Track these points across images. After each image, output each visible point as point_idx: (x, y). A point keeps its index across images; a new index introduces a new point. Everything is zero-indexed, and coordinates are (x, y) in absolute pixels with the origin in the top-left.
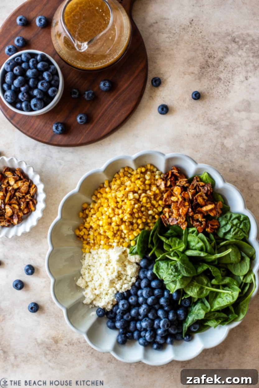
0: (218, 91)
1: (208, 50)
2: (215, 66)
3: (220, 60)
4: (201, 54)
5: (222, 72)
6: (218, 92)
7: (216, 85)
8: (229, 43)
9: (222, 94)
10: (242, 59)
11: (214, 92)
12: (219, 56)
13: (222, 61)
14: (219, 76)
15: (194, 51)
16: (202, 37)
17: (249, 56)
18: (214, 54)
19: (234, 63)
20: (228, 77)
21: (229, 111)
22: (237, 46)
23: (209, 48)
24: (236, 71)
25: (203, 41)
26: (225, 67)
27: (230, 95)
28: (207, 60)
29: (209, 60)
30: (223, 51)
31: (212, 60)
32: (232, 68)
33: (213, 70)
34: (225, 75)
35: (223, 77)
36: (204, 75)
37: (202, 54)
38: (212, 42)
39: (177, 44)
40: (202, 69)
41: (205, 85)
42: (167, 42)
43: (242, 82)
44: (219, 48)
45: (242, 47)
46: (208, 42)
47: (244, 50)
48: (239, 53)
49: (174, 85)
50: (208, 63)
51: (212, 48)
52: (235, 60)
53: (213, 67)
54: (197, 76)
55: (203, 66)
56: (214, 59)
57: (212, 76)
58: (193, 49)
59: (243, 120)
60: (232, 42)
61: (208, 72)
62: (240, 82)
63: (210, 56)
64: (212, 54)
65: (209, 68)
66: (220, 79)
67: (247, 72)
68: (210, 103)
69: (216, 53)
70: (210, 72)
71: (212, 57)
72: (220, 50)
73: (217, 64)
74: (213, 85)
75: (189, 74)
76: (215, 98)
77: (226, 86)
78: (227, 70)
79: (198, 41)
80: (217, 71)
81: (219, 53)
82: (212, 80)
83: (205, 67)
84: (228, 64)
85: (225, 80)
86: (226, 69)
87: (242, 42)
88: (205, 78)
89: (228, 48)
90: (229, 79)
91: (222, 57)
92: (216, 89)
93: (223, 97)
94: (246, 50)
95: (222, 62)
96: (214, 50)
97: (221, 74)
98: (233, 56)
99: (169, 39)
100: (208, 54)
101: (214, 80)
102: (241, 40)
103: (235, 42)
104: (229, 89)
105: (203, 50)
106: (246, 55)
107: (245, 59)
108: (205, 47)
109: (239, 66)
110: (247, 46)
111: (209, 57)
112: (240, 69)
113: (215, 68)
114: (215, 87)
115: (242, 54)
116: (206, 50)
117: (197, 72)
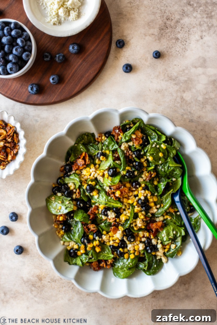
0: (176, 49)
1: (166, 13)
2: (173, 27)
3: (177, 22)
4: (159, 16)
5: (179, 32)
6: (176, 51)
7: (174, 44)
8: (184, 6)
9: (180, 52)
10: (196, 20)
11: (173, 51)
12: (176, 18)
13: (179, 22)
14: (176, 36)
15: (153, 14)
16: (160, 2)
17: (203, 17)
18: (172, 16)
19: (190, 24)
20: (185, 36)
21: (187, 68)
22: (192, 8)
23: (166, 11)
24: (192, 31)
25: (161, 5)
26: (182, 28)
27: (187, 53)
28: (165, 22)
29: (167, 22)
30: (179, 14)
31: (170, 22)
32: (188, 28)
33: (171, 31)
34: (182, 35)
35: (181, 37)
36: (163, 36)
37: (161, 17)
38: (169, 5)
39: (138, 9)
40: (161, 30)
41: (164, 45)
42: (129, 7)
43: (198, 41)
44: (176, 11)
45: (197, 10)
46: (166, 5)
47: (199, 12)
48: (194, 15)
49: (136, 46)
50: (166, 24)
51: (169, 11)
52: (191, 21)
53: (171, 28)
54: (156, 37)
55: (162, 28)
56: (171, 21)
57: (171, 37)
58: (153, 12)
59: (200, 75)
60: (188, 5)
61: (167, 33)
62: (196, 41)
63: (168, 18)
64: (170, 17)
65: (167, 29)
66: (177, 39)
67: (202, 31)
68: (170, 61)
69: (173, 15)
70: (169, 33)
71: (170, 19)
72: (177, 13)
73: (175, 25)
74: (172, 45)
75: (150, 36)
76: (174, 56)
77: (183, 45)
78: (184, 31)
79: (157, 5)
80: (174, 32)
81: (176, 16)
82: (171, 40)
83: (164, 28)
84: (184, 25)
85: (182, 40)
86: (183, 29)
87: (197, 5)
88: (164, 39)
89: (184, 10)
90: (186, 39)
91: (179, 19)
92: (174, 48)
93: (181, 55)
94: (200, 12)
95: (179, 24)
96: (171, 12)
97: (178, 34)
98: (188, 18)
99: (131, 4)
100: (166, 17)
101: (172, 40)
102: (195, 3)
103: (190, 5)
104: (186, 47)
105: (162, 13)
106: (200, 16)
107: (200, 20)
108: (164, 11)
109: (195, 27)
110: (201, 8)
111: (167, 20)
112: (195, 29)
113: (173, 29)
114: (173, 46)
115: (196, 16)
116: (164, 13)
117: (156, 34)
